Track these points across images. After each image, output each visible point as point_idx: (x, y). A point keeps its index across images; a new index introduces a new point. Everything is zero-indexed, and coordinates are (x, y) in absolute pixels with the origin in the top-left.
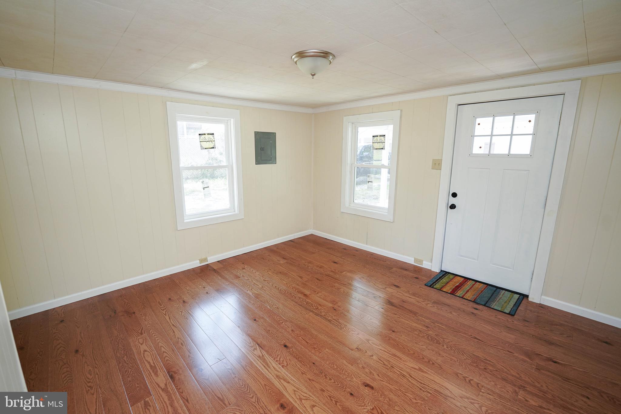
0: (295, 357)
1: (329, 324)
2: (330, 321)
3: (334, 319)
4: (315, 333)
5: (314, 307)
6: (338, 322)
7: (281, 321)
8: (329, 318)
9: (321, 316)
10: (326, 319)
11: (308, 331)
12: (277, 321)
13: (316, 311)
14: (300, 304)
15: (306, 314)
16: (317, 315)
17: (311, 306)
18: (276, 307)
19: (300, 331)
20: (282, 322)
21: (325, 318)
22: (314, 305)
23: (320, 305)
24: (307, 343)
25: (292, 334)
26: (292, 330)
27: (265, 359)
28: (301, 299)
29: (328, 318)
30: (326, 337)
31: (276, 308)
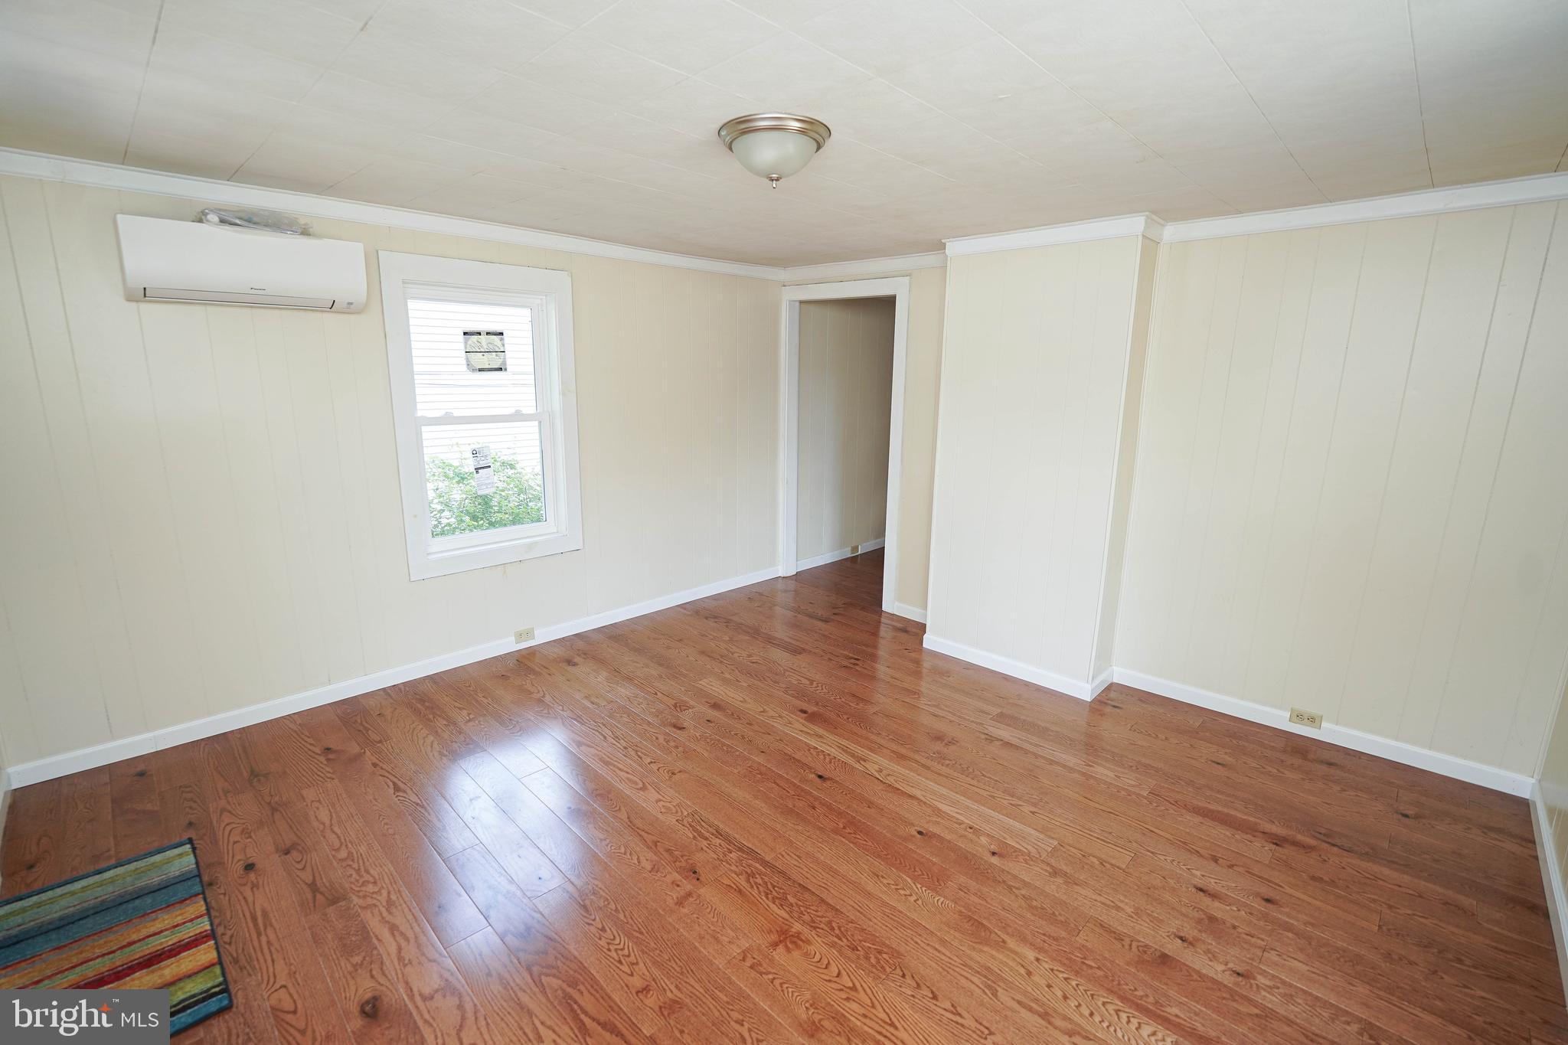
0: (798, 761)
1: (721, 826)
2: (719, 833)
3: (706, 839)
4: (759, 804)
5: (759, 881)
6: (696, 830)
7: (848, 830)
8: (718, 841)
9: (740, 849)
10: (727, 839)
11: (775, 807)
12: (861, 832)
13: (756, 868)
14: (807, 895)
15: (785, 855)
16: (751, 853)
17: (770, 886)
18: (885, 881)
19: (794, 806)
20: (844, 828)
21: (730, 842)
22: (761, 889)
23: (740, 891)
24: (775, 783)
25: (811, 799)
26: (814, 808)
27: (851, 756)
28: (806, 918)
29: (723, 843)
30: (734, 795)
31: (883, 877)
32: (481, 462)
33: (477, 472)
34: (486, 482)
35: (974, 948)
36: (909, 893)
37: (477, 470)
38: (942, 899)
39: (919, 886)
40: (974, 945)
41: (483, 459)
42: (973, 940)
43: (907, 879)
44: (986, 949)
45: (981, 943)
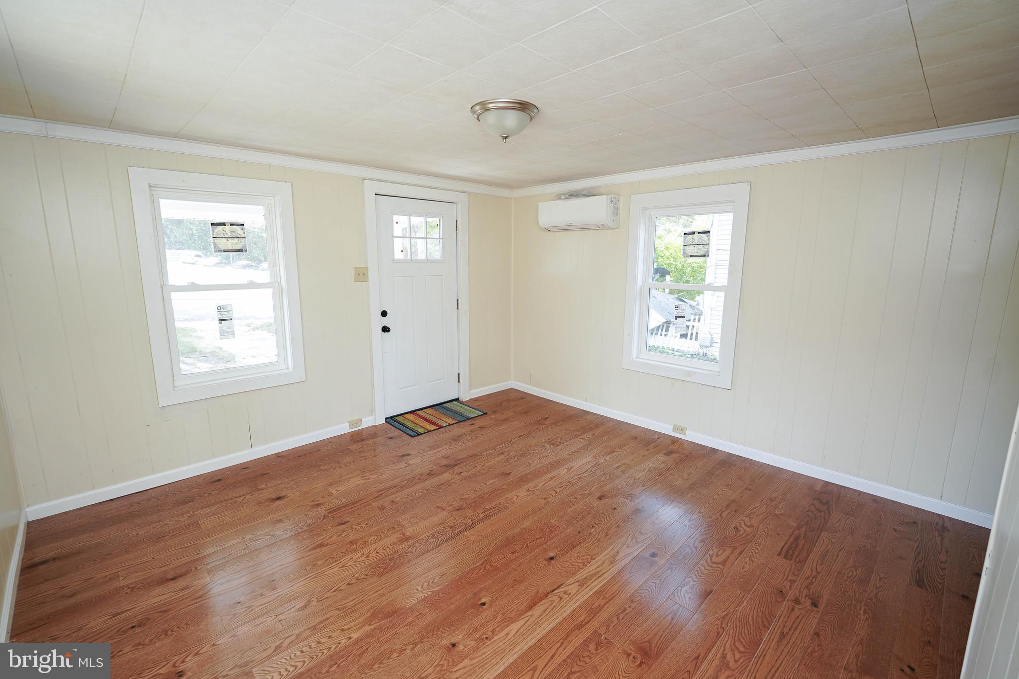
32: (679, 313)
33: (676, 319)
34: (681, 326)
35: (372, 609)
36: (424, 587)
37: (676, 318)
38: (414, 603)
39: (429, 593)
40: (374, 609)
41: (681, 311)
42: (377, 610)
43: (438, 588)
44: (369, 614)
45: (374, 613)
